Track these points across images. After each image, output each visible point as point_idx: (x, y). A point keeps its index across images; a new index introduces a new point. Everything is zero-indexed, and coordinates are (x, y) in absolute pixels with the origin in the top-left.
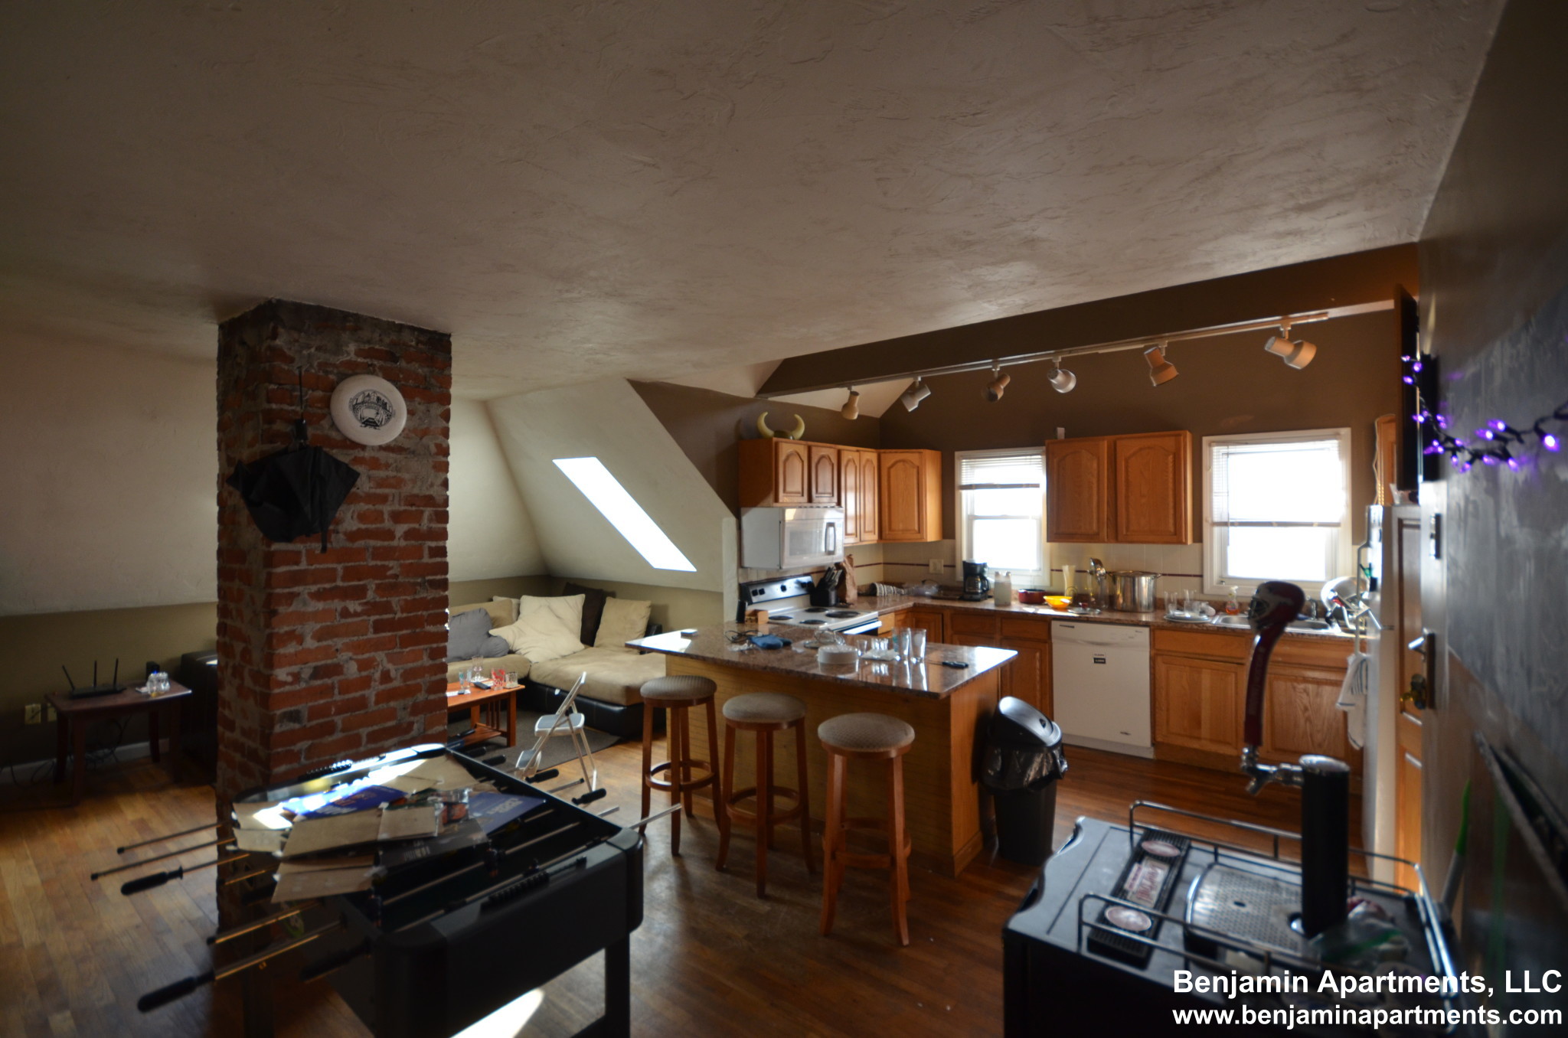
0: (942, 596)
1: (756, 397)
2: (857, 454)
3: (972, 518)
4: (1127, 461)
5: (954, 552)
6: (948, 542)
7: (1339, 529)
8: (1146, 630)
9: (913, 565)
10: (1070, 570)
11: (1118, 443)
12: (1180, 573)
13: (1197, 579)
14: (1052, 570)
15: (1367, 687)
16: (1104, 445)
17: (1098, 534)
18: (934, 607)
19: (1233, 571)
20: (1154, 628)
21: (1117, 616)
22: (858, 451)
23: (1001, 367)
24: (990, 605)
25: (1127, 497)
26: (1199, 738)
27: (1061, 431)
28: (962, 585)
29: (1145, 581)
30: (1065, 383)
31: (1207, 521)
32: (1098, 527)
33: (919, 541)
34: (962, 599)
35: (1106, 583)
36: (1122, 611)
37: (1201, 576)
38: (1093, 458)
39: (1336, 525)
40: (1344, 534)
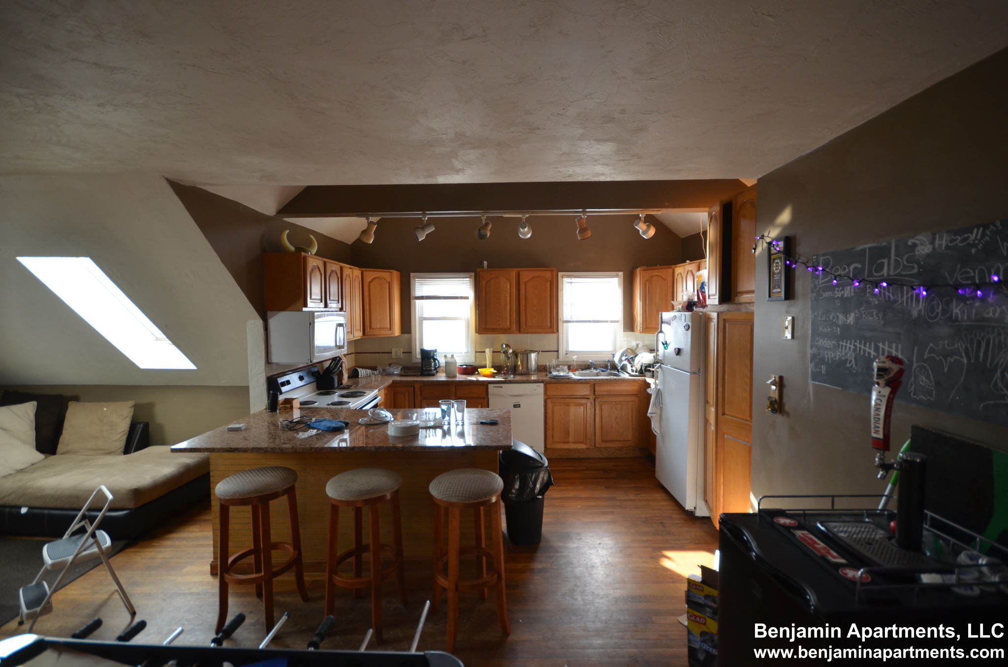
0: (403, 374)
1: (275, 215)
2: (351, 270)
3: (423, 319)
4: (525, 284)
5: (410, 343)
6: (406, 336)
7: (618, 323)
8: (542, 385)
9: (379, 353)
10: (490, 351)
11: (521, 273)
12: (547, 350)
13: (556, 353)
14: (476, 352)
15: (662, 404)
16: (513, 273)
17: (510, 328)
18: (401, 382)
19: (572, 347)
20: (546, 384)
21: (518, 378)
22: (350, 268)
23: (487, 217)
24: (442, 377)
25: (525, 306)
26: (568, 442)
27: (485, 263)
28: (420, 365)
29: (533, 356)
30: (526, 233)
31: (560, 320)
32: (510, 325)
33: (390, 336)
34: (423, 375)
35: (512, 359)
36: (521, 374)
37: (558, 351)
38: (505, 283)
39: (617, 322)
40: (620, 326)
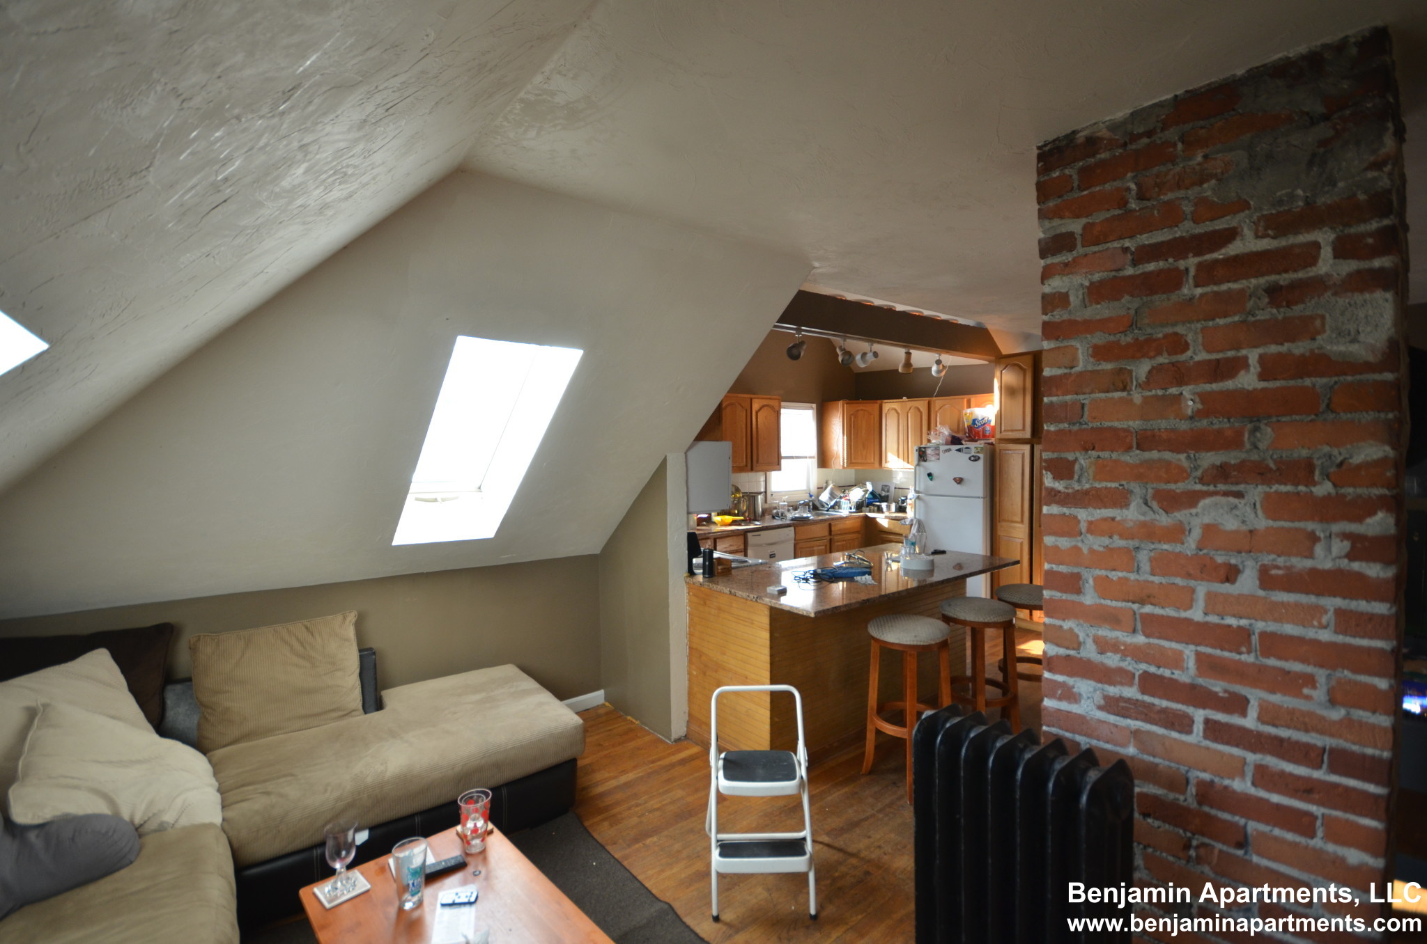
4: (757, 413)
8: (792, 528)
17: (746, 466)
20: (796, 527)
32: (746, 461)
39: (813, 457)
40: (815, 461)
